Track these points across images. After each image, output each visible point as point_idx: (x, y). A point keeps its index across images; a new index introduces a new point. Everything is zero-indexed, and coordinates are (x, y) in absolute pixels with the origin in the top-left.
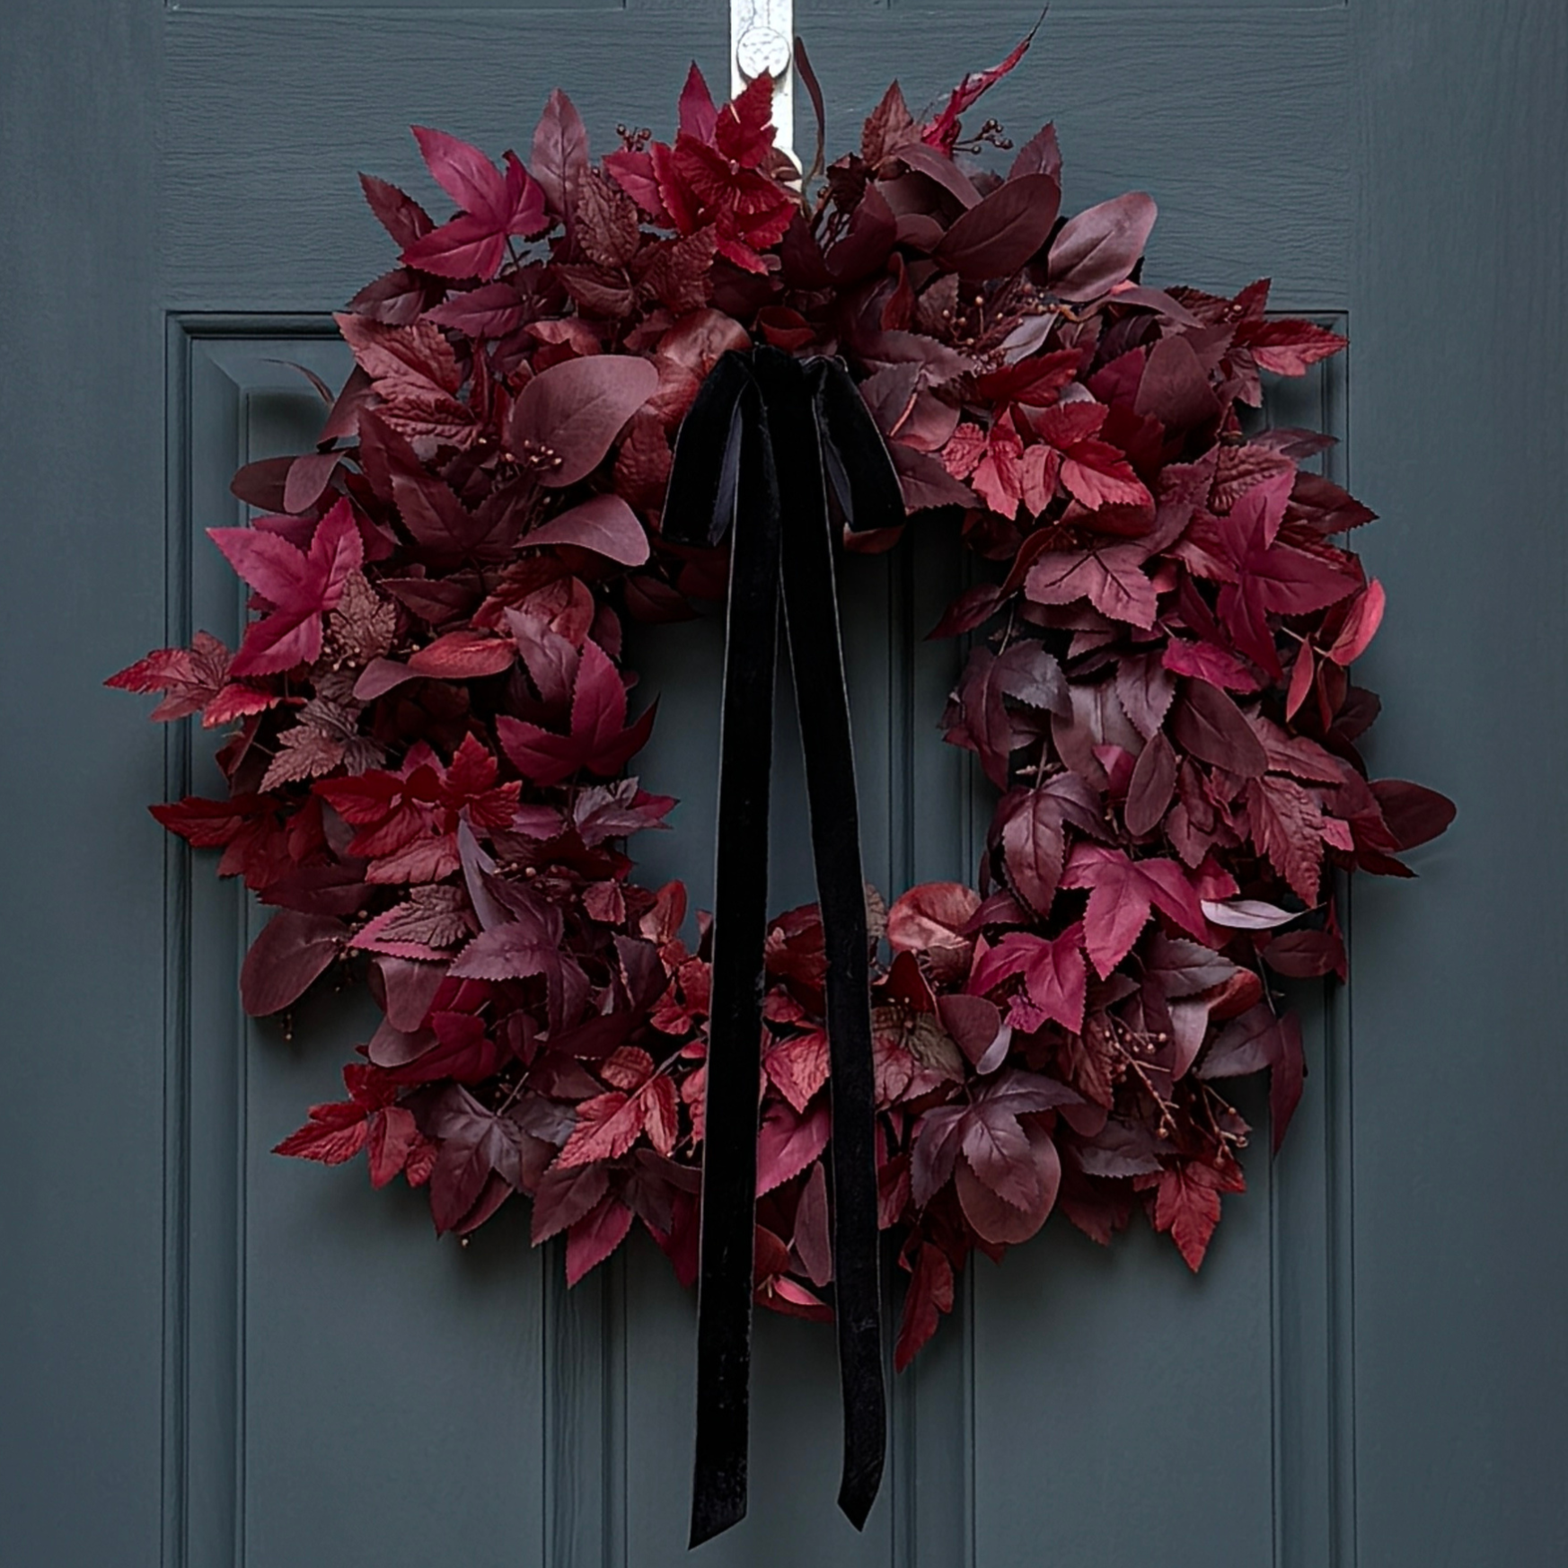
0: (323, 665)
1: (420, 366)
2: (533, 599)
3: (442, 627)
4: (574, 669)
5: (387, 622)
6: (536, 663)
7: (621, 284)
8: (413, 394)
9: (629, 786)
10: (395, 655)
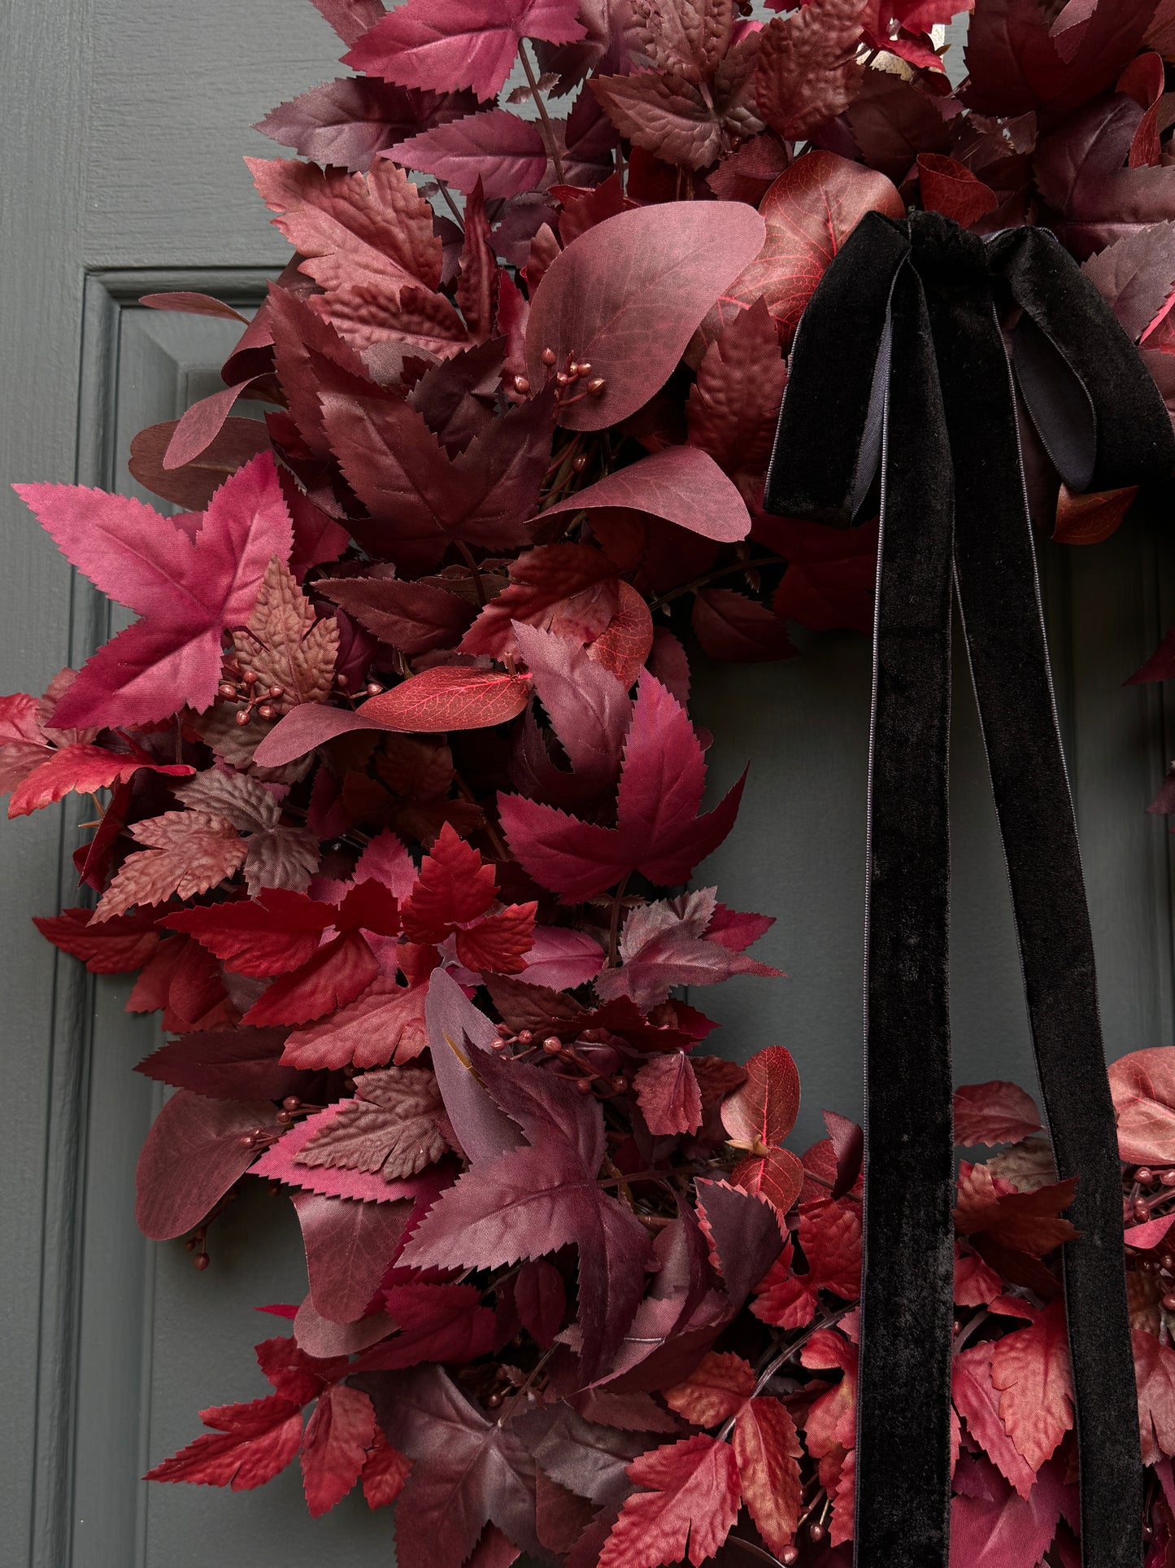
0: (219, 712)
1: (377, 237)
2: (558, 612)
3: (418, 658)
4: (622, 721)
5: (325, 644)
6: (561, 711)
7: (697, 113)
8: (366, 279)
9: (703, 901)
10: (341, 698)
